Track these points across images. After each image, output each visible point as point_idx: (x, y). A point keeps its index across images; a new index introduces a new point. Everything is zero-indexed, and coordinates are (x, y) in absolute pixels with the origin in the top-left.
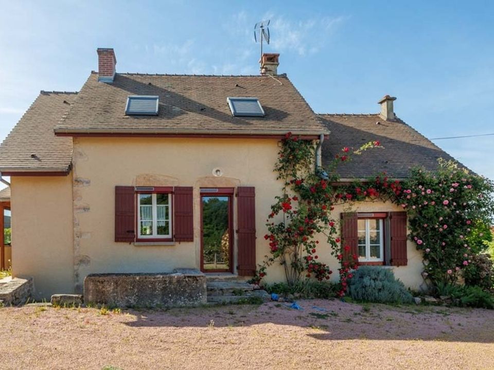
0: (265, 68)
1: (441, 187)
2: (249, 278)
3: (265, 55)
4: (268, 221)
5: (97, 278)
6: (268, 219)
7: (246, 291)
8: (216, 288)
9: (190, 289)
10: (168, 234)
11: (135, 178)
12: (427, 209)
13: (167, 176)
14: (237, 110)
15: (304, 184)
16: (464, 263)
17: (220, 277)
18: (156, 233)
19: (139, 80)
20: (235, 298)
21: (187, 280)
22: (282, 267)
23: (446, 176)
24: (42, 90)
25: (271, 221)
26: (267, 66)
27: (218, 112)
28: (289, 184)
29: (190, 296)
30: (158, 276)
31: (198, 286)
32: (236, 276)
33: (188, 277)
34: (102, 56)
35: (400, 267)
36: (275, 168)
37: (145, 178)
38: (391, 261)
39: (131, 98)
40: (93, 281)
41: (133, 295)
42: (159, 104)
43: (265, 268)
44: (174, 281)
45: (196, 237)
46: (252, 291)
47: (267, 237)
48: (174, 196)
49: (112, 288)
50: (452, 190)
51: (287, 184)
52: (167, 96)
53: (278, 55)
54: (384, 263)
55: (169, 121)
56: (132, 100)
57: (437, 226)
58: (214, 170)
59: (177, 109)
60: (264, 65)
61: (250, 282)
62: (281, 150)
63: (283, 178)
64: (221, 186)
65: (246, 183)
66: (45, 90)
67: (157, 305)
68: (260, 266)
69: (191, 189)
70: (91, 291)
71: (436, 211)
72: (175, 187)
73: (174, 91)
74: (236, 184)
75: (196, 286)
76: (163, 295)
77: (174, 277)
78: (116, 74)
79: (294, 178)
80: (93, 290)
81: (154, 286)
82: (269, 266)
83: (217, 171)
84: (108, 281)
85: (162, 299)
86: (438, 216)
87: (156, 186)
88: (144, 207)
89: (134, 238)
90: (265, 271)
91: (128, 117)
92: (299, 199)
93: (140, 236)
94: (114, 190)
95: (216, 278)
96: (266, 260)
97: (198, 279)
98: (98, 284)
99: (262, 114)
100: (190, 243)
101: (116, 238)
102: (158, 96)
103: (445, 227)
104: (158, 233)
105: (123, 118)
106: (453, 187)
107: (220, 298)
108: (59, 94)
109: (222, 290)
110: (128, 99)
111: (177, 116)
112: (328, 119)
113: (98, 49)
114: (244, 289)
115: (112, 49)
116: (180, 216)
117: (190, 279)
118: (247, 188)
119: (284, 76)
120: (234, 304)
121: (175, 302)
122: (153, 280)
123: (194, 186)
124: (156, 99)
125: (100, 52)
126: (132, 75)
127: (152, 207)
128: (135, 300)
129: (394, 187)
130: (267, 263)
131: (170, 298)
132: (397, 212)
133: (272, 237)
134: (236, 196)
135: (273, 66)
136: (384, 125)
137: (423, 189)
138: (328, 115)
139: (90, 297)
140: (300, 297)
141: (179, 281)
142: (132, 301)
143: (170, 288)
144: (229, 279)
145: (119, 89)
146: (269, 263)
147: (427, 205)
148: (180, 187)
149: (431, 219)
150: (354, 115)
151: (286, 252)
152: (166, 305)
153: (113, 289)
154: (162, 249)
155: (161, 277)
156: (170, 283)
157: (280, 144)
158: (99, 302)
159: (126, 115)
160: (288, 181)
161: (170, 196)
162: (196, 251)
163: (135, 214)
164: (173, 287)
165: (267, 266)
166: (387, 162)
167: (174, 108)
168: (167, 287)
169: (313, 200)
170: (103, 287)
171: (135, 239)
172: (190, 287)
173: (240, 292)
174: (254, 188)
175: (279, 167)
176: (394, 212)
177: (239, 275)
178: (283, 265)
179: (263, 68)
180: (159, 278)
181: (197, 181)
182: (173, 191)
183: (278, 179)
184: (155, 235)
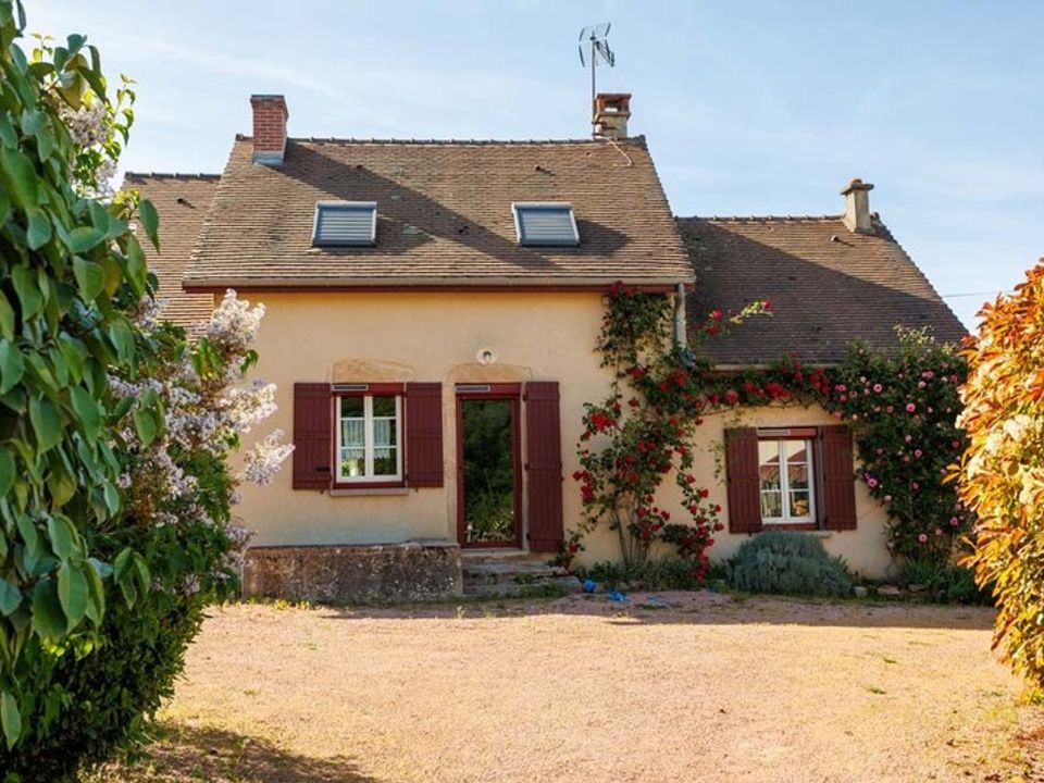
0: (602, 123)
1: (902, 380)
2: (551, 557)
3: (602, 97)
4: (579, 445)
5: (266, 552)
6: (580, 442)
7: (538, 578)
8: (484, 573)
9: (432, 571)
10: (395, 473)
11: (332, 366)
12: (879, 421)
13: (393, 363)
14: (527, 232)
15: (652, 375)
16: (951, 522)
17: (495, 555)
18: (372, 472)
19: (336, 157)
20: (517, 589)
21: (427, 553)
22: (615, 534)
23: (912, 360)
24: (129, 170)
25: (585, 445)
26: (606, 120)
27: (493, 236)
28: (624, 375)
29: (433, 584)
30: (376, 547)
31: (447, 563)
32: (525, 553)
33: (430, 548)
34: (260, 111)
35: (844, 533)
36: (596, 346)
37: (350, 366)
38: (826, 521)
39: (323, 209)
40: (259, 558)
41: (330, 582)
42: (378, 219)
43: (582, 536)
44: (404, 555)
45: (449, 478)
46: (551, 577)
47: (577, 476)
48: (405, 400)
49: (293, 569)
50: (922, 384)
51: (619, 375)
52: (394, 197)
53: (629, 97)
54: (816, 526)
55: (397, 258)
56: (325, 214)
57: (900, 453)
58: (481, 352)
59: (413, 230)
60: (600, 117)
61: (551, 564)
62: (607, 311)
63: (613, 365)
64: (496, 381)
65: (541, 374)
66: (135, 171)
67: (373, 599)
68: (572, 533)
69: (437, 387)
70: (256, 576)
71: (895, 425)
72: (409, 384)
73: (408, 184)
74: (523, 377)
75: (444, 564)
76: (384, 581)
77: (404, 548)
78: (288, 139)
79: (631, 365)
80: (259, 574)
81: (368, 564)
82: (588, 532)
83: (486, 353)
84: (285, 557)
85: (382, 588)
86: (901, 434)
87: (370, 381)
88: (349, 422)
89: (328, 482)
90: (581, 541)
91: (316, 250)
92: (643, 404)
93: (340, 479)
94: (292, 391)
95: (488, 558)
96: (582, 520)
97: (446, 551)
98: (268, 562)
99: (574, 241)
100: (437, 491)
101: (294, 482)
102: (375, 203)
103: (918, 453)
104: (376, 473)
105: (310, 254)
106: (925, 380)
107: (488, 588)
108: (166, 181)
109: (494, 575)
110: (317, 211)
111: (412, 247)
112: (732, 230)
113: (253, 96)
114: (535, 573)
115: (282, 97)
116: (419, 439)
117: (432, 552)
118: (545, 383)
119: (640, 142)
120: (515, 598)
121: (405, 594)
122: (365, 554)
123: (443, 380)
124: (370, 209)
125: (257, 102)
126: (321, 142)
127: (363, 422)
128: (333, 591)
129: (816, 381)
130: (585, 527)
131: (397, 586)
132: (833, 427)
133: (585, 476)
134: (524, 400)
135: (618, 120)
136: (846, 243)
137: (868, 384)
138: (737, 219)
139: (253, 586)
140: (641, 587)
141: (412, 556)
142: (328, 593)
143: (397, 569)
144: (512, 558)
145: (296, 181)
146: (589, 526)
147: (879, 413)
148: (417, 384)
149: (889, 439)
150: (791, 219)
151: (621, 507)
152: (389, 600)
153: (295, 572)
154: (384, 501)
155: (381, 548)
156: (397, 559)
157: (606, 301)
158: (270, 595)
159: (314, 247)
160: (622, 369)
161: (398, 400)
162: (448, 505)
163: (332, 436)
164: (401, 566)
165: (585, 534)
166: (819, 329)
167: (407, 228)
168: (392, 566)
169: (667, 407)
170: (277, 568)
171: (332, 483)
172: (432, 566)
173: (529, 579)
174: (557, 384)
175: (604, 344)
176: (828, 427)
177: (531, 550)
178: (617, 530)
179: (597, 123)
180: (377, 550)
181: (452, 372)
182: (405, 390)
183: (602, 366)
184: (370, 477)
